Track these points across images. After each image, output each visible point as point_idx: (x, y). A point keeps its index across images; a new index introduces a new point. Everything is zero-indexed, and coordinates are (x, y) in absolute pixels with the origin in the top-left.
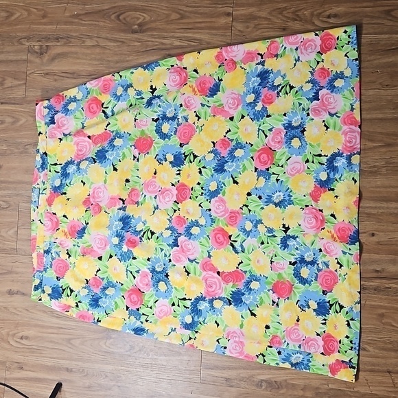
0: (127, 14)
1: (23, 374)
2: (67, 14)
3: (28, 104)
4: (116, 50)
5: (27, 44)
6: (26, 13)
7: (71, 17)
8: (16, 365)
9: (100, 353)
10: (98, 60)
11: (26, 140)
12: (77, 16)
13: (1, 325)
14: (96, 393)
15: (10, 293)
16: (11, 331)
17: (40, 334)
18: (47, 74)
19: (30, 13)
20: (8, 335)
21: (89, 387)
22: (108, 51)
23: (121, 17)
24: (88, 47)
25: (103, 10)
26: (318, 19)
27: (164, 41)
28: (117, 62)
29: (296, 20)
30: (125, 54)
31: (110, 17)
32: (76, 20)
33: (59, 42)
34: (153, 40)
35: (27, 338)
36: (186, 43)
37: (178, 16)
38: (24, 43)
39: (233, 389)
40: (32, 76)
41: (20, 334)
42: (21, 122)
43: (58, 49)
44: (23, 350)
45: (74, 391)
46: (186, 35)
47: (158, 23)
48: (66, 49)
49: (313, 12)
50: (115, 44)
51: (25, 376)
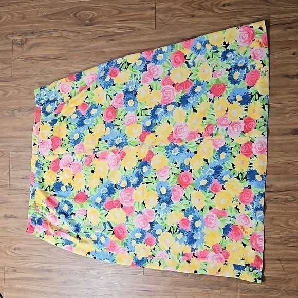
0: (81, 12)
1: (17, 275)
2: (39, 15)
3: (14, 80)
4: (75, 38)
5: (12, 38)
6: (10, 17)
7: (42, 17)
8: (12, 269)
9: (70, 257)
10: (62, 46)
11: (13, 107)
12: (46, 16)
13: (0, 241)
14: (69, 286)
15: (6, 217)
16: (8, 244)
17: (28, 246)
18: (27, 59)
19: (13, 16)
20: (5, 247)
21: (64, 282)
22: (68, 40)
23: (77, 15)
24: (55, 38)
25: (64, 11)
26: (217, 7)
27: (108, 30)
28: (76, 47)
29: (201, 9)
30: (81, 41)
31: (69, 15)
32: (46, 19)
33: (34, 35)
34: (100, 30)
35: (19, 249)
36: (123, 31)
37: (117, 12)
38: (9, 38)
39: (167, 279)
40: (16, 61)
41: (14, 247)
42: (9, 94)
43: (33, 40)
44: (16, 258)
45: (53, 286)
46: (123, 25)
47: (103, 18)
48: (39, 40)
49: (212, 3)
50: (74, 35)
51: (19, 277)
